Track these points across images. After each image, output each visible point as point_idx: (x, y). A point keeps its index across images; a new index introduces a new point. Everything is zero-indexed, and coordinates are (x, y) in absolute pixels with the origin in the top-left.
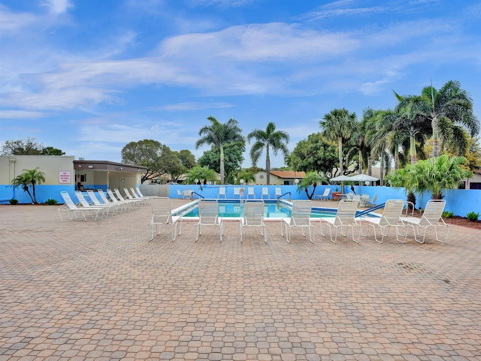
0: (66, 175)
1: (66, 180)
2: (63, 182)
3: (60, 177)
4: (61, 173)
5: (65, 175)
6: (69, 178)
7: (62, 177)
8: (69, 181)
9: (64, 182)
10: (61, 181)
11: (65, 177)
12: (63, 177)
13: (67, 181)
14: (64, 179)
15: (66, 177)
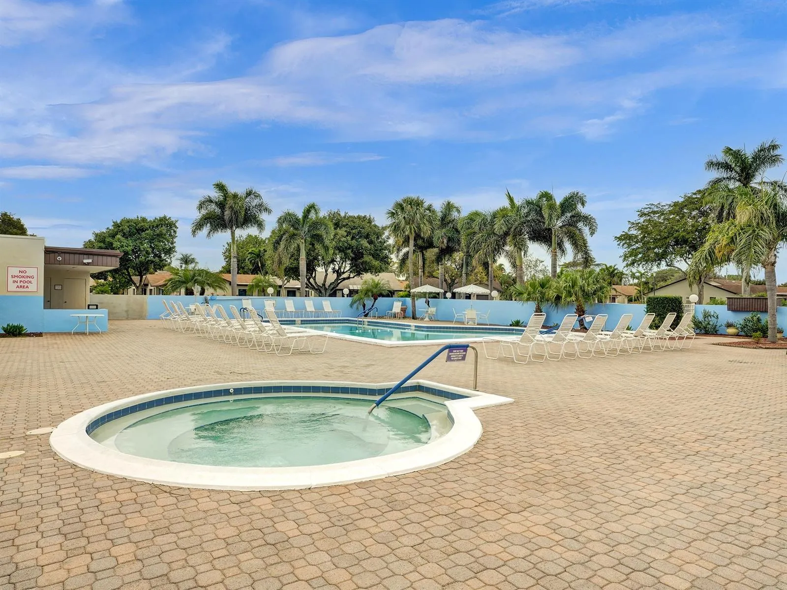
0: (27, 274)
1: (26, 285)
2: (18, 289)
3: (11, 280)
4: (14, 271)
5: (23, 274)
6: (34, 281)
7: (16, 279)
8: (32, 287)
9: (21, 290)
10: (12, 287)
11: (22, 279)
12: (19, 280)
13: (27, 287)
14: (22, 284)
15: (26, 280)
